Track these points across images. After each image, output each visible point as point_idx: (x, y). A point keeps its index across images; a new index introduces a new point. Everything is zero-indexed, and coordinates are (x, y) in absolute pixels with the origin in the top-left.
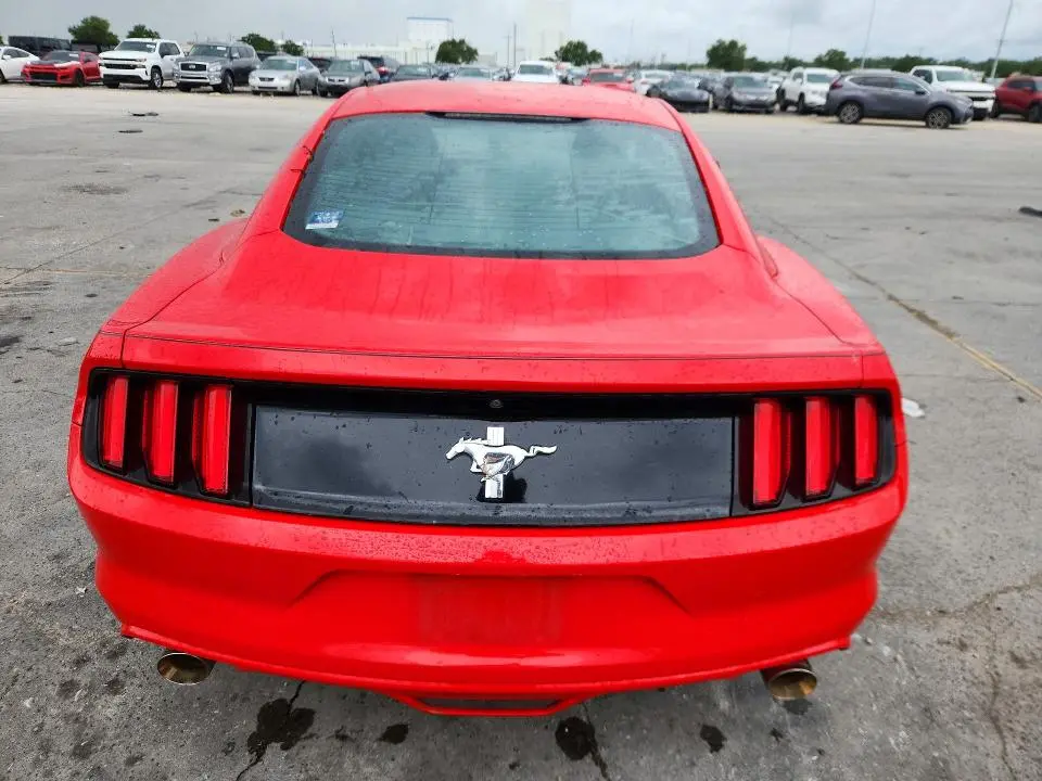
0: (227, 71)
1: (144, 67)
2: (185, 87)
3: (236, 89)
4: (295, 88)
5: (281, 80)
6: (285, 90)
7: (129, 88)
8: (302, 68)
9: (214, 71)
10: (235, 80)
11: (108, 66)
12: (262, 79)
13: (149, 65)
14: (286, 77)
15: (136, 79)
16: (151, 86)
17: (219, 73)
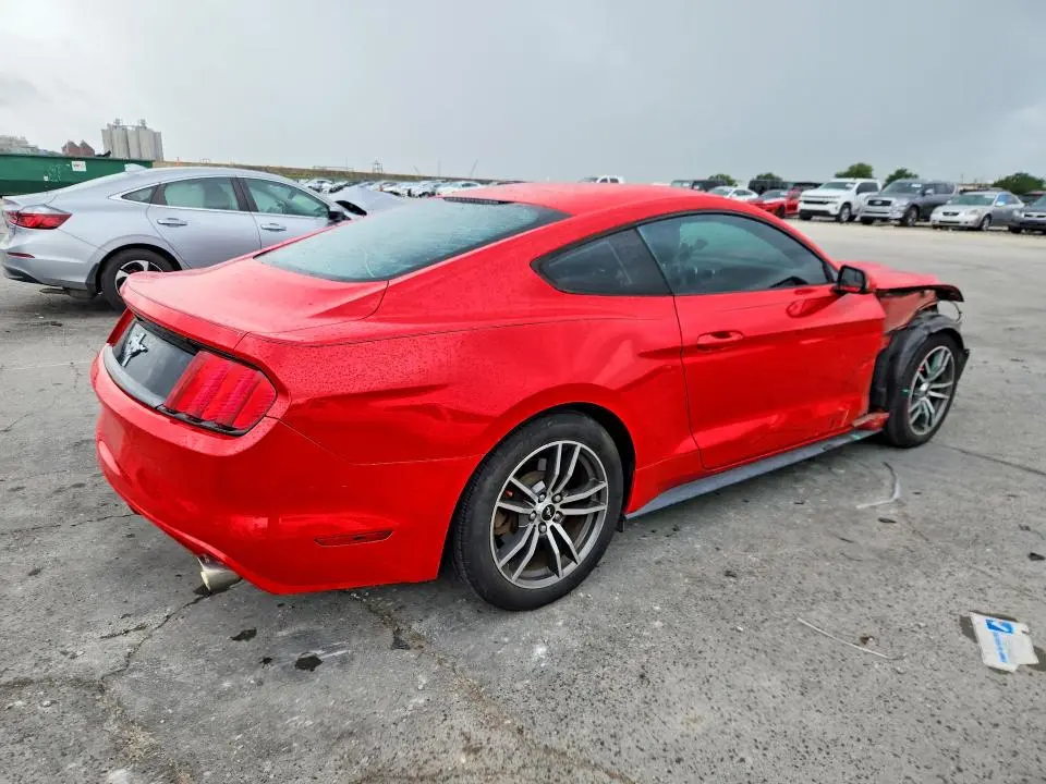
0: (914, 206)
1: (836, 203)
2: (867, 221)
3: (918, 223)
4: (982, 224)
5: (967, 215)
6: (971, 225)
7: (820, 221)
8: (1001, 204)
9: (899, 205)
10: (918, 215)
11: (806, 202)
12: (945, 214)
13: (841, 202)
14: (974, 212)
15: (825, 213)
16: (838, 219)
17: (903, 209)
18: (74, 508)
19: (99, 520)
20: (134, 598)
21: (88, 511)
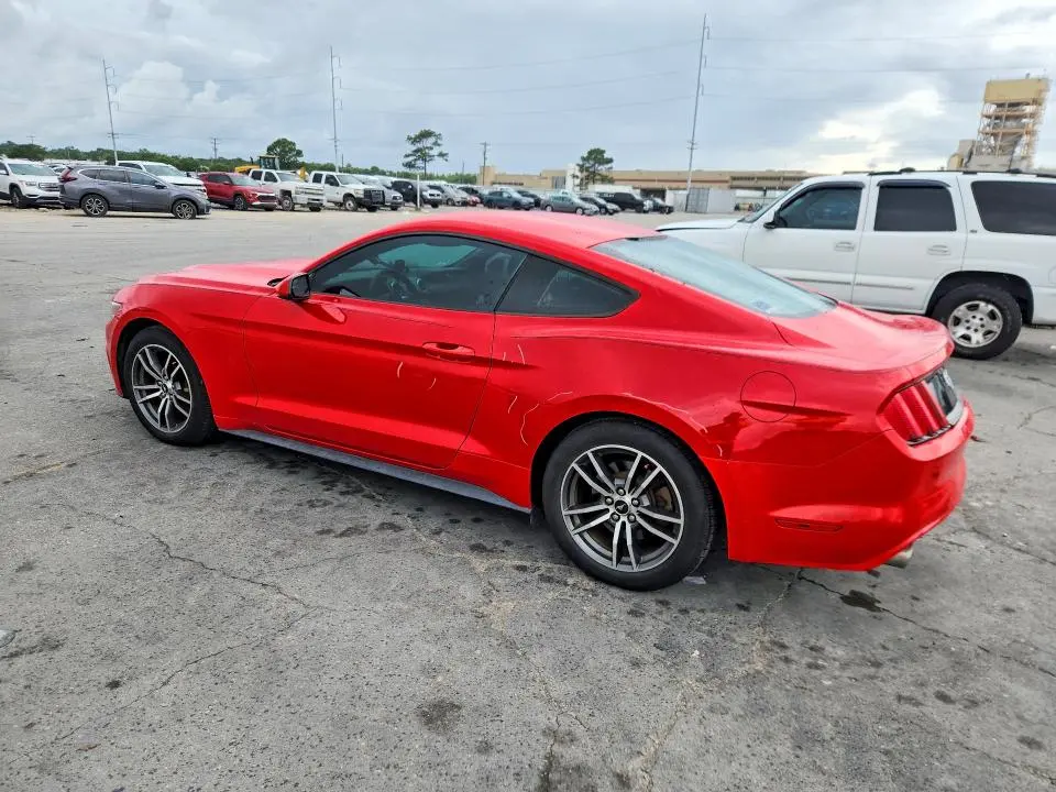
18: (959, 663)
19: (937, 631)
20: (938, 556)
21: (946, 651)
